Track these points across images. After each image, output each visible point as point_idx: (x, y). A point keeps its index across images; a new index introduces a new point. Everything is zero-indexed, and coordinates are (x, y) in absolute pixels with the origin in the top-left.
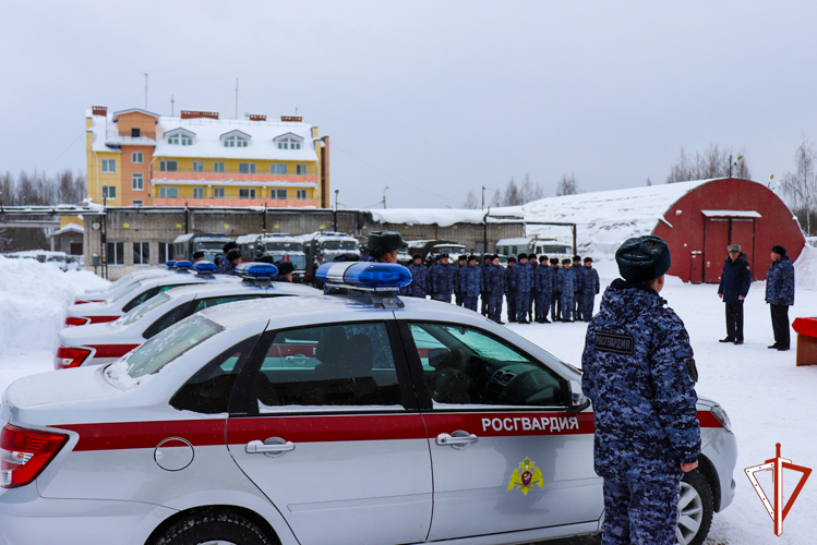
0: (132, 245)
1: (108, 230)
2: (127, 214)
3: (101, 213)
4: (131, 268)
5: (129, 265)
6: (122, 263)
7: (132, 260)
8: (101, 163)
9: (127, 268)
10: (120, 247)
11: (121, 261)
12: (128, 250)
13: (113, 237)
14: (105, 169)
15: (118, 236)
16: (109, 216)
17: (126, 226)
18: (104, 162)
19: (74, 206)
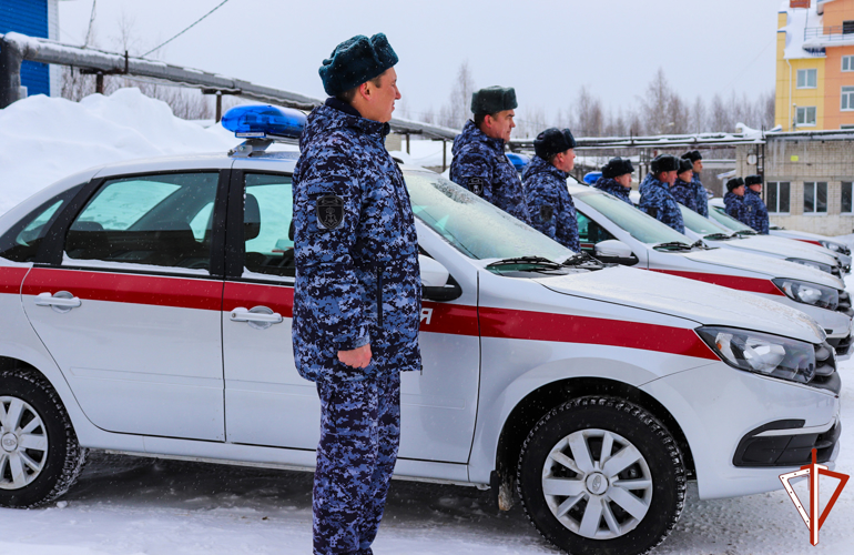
0: (801, 186)
1: (767, 165)
2: (796, 142)
3: (758, 141)
4: (799, 217)
5: (796, 214)
6: (787, 210)
7: (801, 206)
8: (796, 75)
9: (794, 217)
10: (786, 187)
11: (785, 207)
12: (797, 195)
13: (775, 175)
14: (801, 83)
15: (782, 173)
16: (770, 145)
17: (794, 158)
18: (801, 73)
19: (723, 134)
